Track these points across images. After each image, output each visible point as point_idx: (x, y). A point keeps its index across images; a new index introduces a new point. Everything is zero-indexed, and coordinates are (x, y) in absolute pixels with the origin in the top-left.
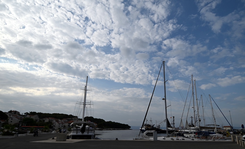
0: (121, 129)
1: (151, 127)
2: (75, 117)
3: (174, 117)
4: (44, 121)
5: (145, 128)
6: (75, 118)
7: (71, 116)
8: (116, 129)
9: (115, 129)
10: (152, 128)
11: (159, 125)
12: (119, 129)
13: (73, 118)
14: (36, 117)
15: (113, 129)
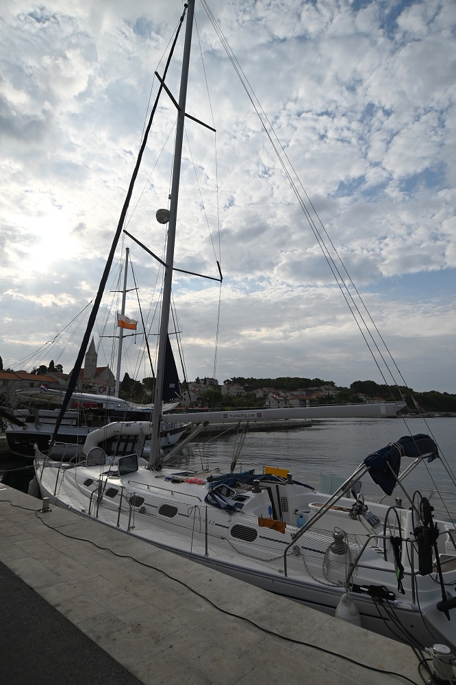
2: (327, 383)
4: (255, 395)
6: (327, 387)
7: (318, 383)
9: (448, 413)
13: (322, 388)
14: (238, 389)
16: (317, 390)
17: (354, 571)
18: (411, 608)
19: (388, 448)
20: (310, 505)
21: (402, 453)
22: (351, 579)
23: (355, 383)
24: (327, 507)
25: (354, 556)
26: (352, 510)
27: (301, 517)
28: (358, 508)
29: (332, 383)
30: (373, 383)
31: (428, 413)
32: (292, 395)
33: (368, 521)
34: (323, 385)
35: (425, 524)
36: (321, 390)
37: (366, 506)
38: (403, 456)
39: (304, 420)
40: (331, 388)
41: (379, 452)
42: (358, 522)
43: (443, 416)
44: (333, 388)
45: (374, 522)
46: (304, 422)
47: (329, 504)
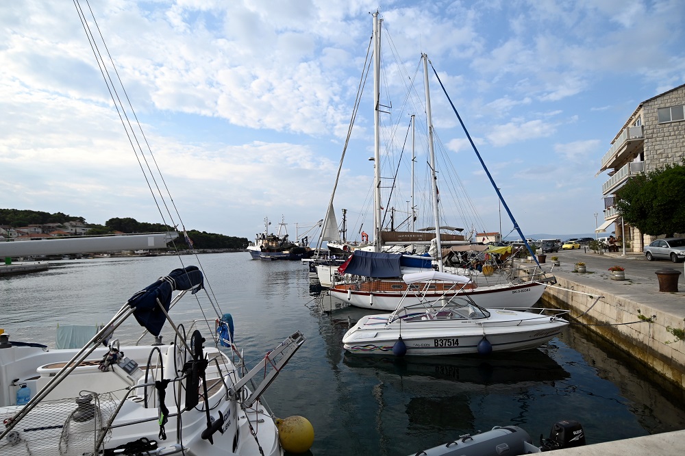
0: (225, 250)
1: (279, 242)
2: (74, 219)
3: (345, 210)
5: (261, 247)
6: (74, 223)
7: (61, 218)
8: (210, 251)
10: (281, 244)
11: (306, 237)
12: (220, 251)
13: (66, 224)
15: (202, 250)
16: (59, 227)
17: (107, 435)
18: (175, 450)
19: (159, 283)
20: (40, 369)
21: (174, 287)
22: (102, 446)
23: (110, 220)
24: (73, 365)
25: (107, 418)
26: (103, 361)
27: (24, 387)
28: (112, 357)
29: (81, 220)
30: (134, 221)
31: (188, 250)
32: (18, 232)
33: (124, 369)
34: (68, 221)
35: (195, 357)
36: (65, 227)
37: (122, 353)
38: (174, 290)
39: (36, 263)
40: (79, 224)
41: (148, 289)
42: (111, 373)
43: (200, 253)
44: (83, 226)
45: (131, 368)
46: (36, 266)
47: (77, 361)
